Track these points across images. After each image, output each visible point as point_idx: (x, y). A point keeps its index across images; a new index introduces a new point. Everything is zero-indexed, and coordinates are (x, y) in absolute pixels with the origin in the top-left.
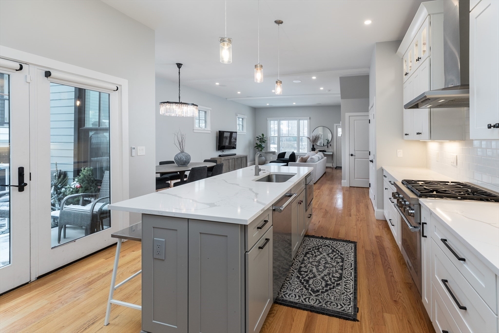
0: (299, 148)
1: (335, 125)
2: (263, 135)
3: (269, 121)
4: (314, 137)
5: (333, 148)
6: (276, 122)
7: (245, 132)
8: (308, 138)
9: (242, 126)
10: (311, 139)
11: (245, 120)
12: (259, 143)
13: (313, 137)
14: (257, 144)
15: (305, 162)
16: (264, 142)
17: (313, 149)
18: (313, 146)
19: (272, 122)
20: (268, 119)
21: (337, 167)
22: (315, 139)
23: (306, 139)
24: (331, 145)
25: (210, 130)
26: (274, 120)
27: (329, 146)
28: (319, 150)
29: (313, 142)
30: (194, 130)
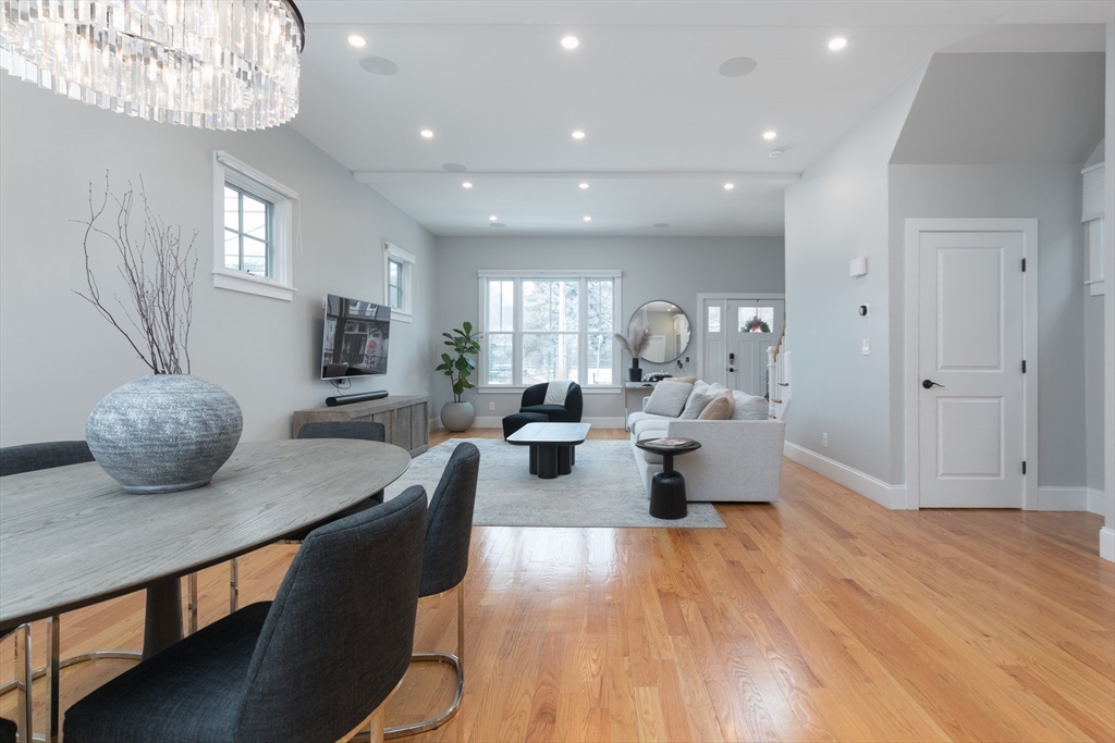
1: (700, 296)
2: (467, 326)
3: (483, 282)
4: (641, 334)
5: (695, 368)
6: (509, 286)
7: (409, 312)
8: (618, 336)
9: (400, 291)
10: (630, 339)
11: (409, 271)
12: (454, 356)
13: (636, 333)
14: (445, 356)
16: (472, 350)
17: (636, 375)
18: (636, 362)
19: (494, 286)
20: (481, 273)
23: (612, 340)
24: (688, 360)
25: (291, 287)
26: (502, 279)
27: (683, 361)
28: (653, 374)
29: (636, 349)
30: (215, 276)
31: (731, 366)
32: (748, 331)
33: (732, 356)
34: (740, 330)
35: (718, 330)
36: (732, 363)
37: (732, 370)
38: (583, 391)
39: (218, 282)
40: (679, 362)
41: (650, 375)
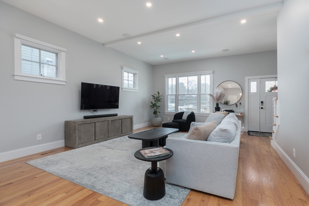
0: (199, 108)
1: (247, 78)
2: (158, 93)
3: (166, 79)
4: (219, 94)
5: (244, 107)
6: (174, 79)
7: (137, 89)
8: (211, 95)
9: (134, 82)
10: (215, 96)
11: (137, 76)
12: (154, 102)
13: (217, 94)
14: (152, 102)
15: (206, 140)
16: (159, 101)
17: (218, 109)
18: (217, 105)
19: (170, 79)
20: (165, 76)
21: (249, 131)
22: (220, 96)
23: (209, 96)
24: (241, 103)
25: (65, 80)
26: (172, 77)
27: (238, 104)
28: (225, 109)
29: (217, 100)
30: (15, 76)
31: (261, 106)
32: (271, 91)
33: (262, 102)
34: (266, 91)
35: (255, 91)
36: (262, 105)
37: (262, 108)
38: (195, 115)
39: (16, 78)
40: (237, 104)
41: (223, 110)
